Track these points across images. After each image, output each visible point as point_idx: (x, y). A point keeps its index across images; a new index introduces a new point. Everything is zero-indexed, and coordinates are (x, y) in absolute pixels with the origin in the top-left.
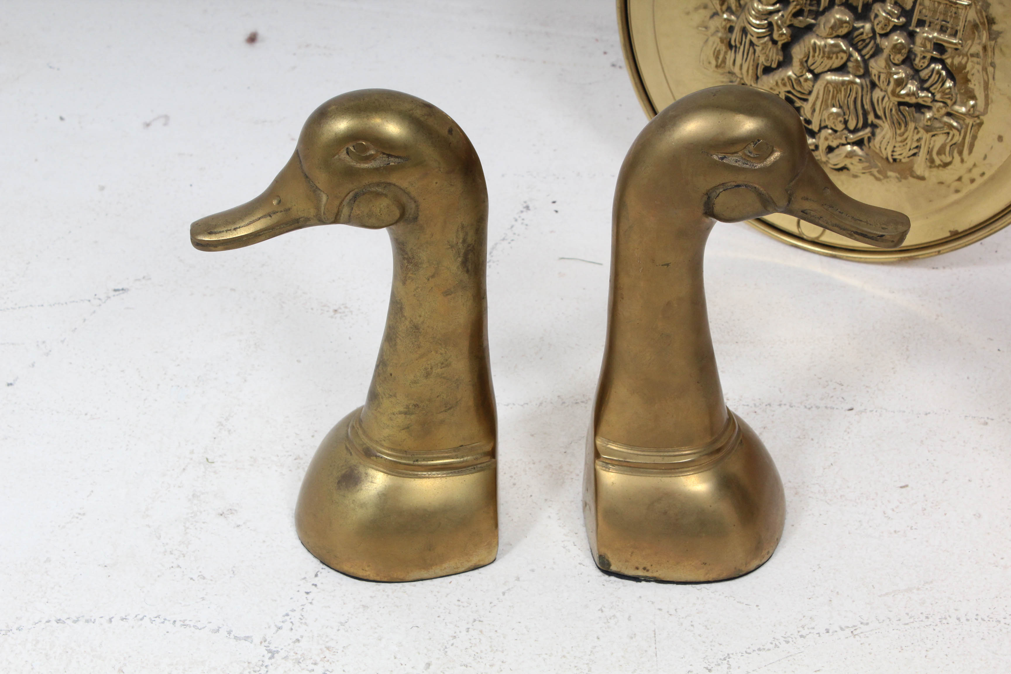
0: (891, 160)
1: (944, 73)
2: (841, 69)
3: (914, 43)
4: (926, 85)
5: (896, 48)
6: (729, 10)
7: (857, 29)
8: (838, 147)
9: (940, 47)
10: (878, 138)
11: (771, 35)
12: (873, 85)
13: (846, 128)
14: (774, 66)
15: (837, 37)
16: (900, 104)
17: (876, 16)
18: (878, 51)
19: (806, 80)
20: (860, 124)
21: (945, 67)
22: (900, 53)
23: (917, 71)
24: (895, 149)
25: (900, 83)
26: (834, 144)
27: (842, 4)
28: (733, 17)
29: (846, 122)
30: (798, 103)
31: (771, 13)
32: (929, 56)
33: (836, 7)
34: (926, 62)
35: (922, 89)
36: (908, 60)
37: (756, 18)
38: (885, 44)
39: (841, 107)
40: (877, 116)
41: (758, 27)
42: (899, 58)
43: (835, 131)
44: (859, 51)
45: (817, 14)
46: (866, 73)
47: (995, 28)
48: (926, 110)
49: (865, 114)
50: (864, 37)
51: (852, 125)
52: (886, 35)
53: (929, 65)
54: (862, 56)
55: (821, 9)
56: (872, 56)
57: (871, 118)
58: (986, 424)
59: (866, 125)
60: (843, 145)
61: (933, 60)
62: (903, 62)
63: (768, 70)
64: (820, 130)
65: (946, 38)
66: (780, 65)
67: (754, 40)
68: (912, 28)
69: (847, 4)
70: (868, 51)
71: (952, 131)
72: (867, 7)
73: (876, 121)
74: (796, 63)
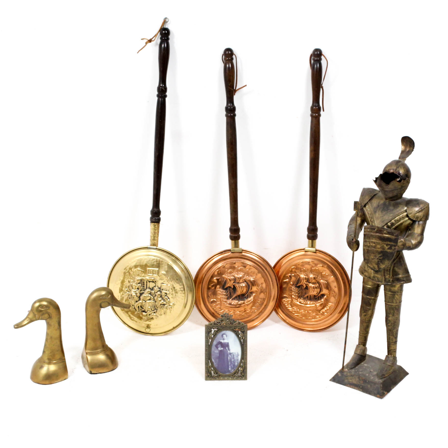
0: (161, 315)
1: (168, 298)
2: (150, 300)
3: (162, 293)
4: (165, 301)
5: (159, 295)
6: (128, 291)
7: (151, 292)
9: (166, 294)
10: (158, 311)
11: (136, 295)
12: (156, 302)
14: (138, 301)
15: (148, 294)
16: (161, 304)
17: (154, 289)
18: (156, 295)
19: (144, 302)
20: (154, 309)
21: (168, 297)
23: (163, 298)
24: (161, 313)
25: (160, 301)
26: (150, 314)
28: (129, 293)
29: (152, 309)
30: (143, 307)
31: (136, 291)
32: (164, 295)
33: (147, 289)
34: (164, 296)
35: (164, 301)
36: (161, 296)
37: (133, 292)
38: (157, 294)
39: (150, 306)
40: (157, 307)
41: (134, 294)
42: (159, 296)
43: (150, 311)
44: (152, 296)
45: (144, 290)
46: (154, 300)
47: (175, 289)
48: (165, 305)
49: (155, 307)
50: (153, 293)
51: (153, 310)
52: (157, 292)
54: (153, 297)
57: (156, 308)
59: (155, 309)
60: (152, 313)
61: (165, 296)
63: (137, 302)
64: (147, 311)
67: (134, 296)
68: (161, 291)
69: (149, 288)
70: (154, 296)
71: (170, 308)
72: (153, 288)
73: (157, 308)
74: (141, 299)
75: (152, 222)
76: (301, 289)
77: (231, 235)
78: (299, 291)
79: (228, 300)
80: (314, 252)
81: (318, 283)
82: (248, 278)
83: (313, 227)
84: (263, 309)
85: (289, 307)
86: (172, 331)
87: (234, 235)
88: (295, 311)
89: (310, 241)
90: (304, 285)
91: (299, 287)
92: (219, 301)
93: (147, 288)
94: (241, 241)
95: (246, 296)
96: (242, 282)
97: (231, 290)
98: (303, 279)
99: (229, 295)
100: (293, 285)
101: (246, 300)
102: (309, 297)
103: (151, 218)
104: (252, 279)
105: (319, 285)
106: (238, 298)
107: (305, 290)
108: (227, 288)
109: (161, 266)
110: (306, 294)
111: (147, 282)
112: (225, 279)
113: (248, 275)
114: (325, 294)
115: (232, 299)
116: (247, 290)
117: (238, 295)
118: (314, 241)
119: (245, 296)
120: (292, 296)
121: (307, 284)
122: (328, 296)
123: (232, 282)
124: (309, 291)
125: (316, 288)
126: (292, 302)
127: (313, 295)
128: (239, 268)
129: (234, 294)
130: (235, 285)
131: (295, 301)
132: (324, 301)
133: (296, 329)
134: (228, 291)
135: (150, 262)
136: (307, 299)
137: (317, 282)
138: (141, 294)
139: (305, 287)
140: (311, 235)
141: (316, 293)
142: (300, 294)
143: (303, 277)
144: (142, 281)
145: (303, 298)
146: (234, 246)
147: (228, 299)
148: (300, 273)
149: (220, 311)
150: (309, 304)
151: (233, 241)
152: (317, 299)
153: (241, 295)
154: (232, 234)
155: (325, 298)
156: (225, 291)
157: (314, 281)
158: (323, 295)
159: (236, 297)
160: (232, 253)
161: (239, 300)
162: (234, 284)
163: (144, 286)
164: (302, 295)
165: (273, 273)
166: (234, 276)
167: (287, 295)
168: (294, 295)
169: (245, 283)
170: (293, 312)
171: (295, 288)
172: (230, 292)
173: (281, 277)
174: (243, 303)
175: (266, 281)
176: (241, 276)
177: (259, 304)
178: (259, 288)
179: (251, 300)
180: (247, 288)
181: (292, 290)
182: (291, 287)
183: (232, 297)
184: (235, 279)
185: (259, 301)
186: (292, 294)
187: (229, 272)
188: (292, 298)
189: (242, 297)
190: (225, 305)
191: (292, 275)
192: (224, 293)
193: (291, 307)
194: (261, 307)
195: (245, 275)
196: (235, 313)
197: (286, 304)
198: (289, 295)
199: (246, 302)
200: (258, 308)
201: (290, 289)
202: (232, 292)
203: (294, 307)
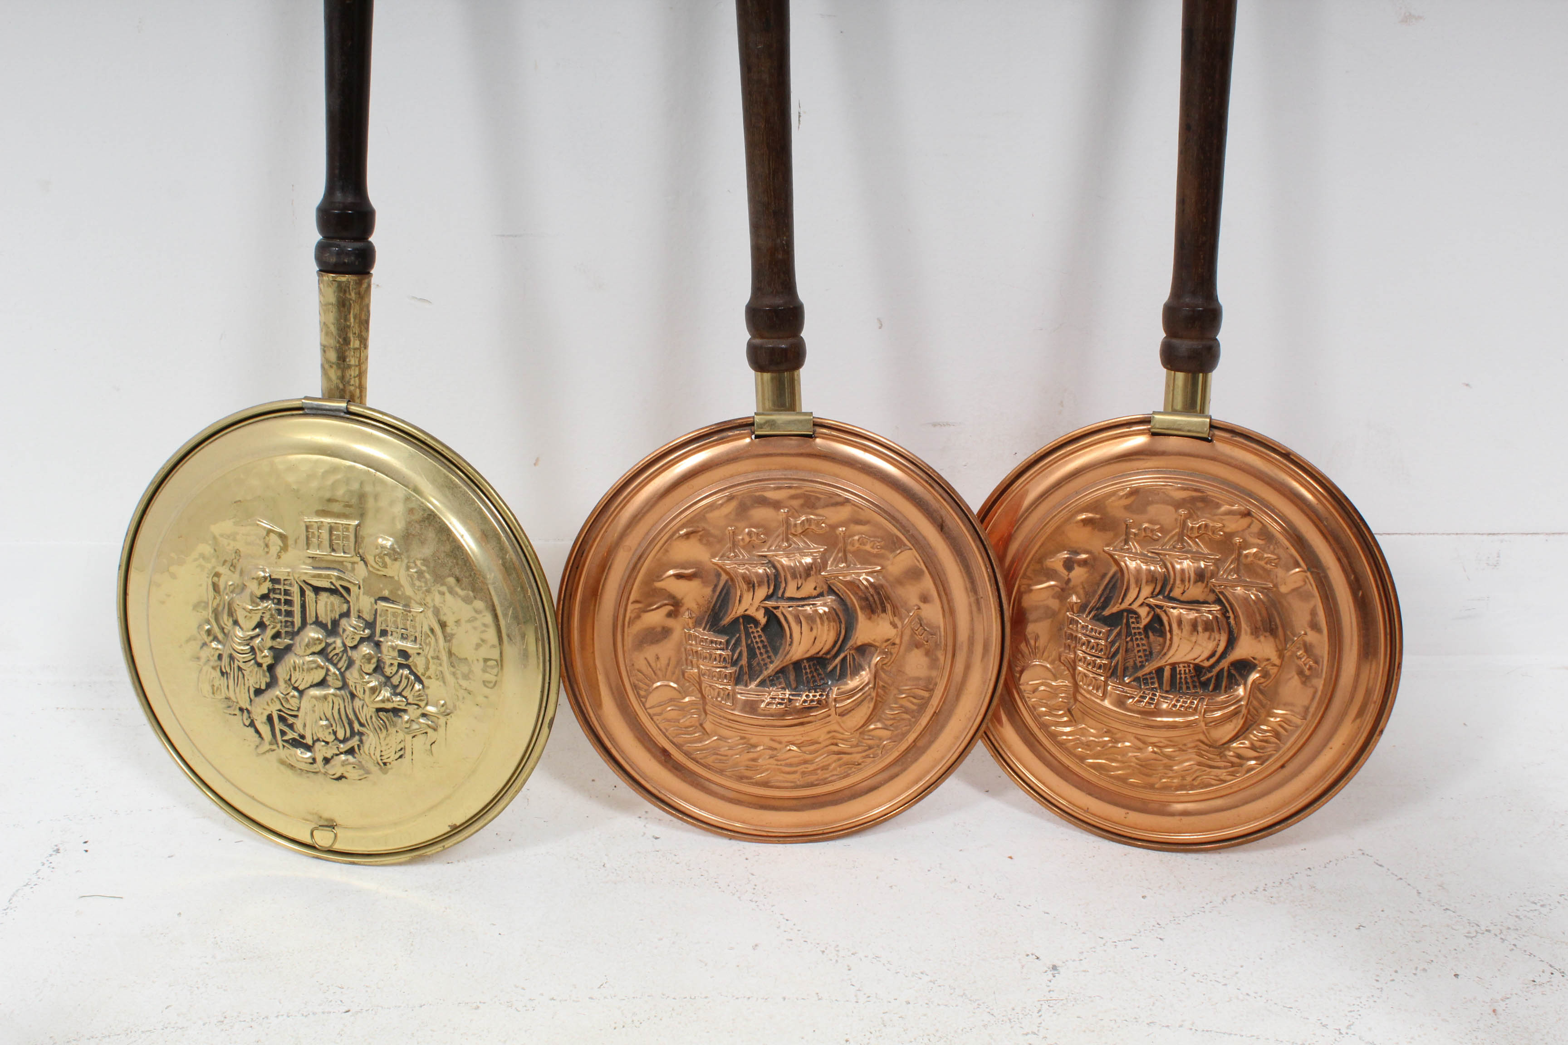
0: (382, 765)
1: (412, 678)
2: (322, 683)
3: (381, 652)
4: (399, 690)
5: (368, 658)
6: (216, 639)
7: (330, 645)
8: (332, 757)
9: (404, 654)
10: (366, 747)
11: (254, 659)
13: (336, 739)
14: (263, 687)
15: (313, 653)
16: (379, 710)
17: (344, 630)
18: (351, 663)
19: (293, 696)
20: (348, 734)
21: (412, 672)
22: (369, 663)
23: (388, 678)
24: (383, 754)
26: (329, 756)
27: (314, 623)
28: (220, 646)
30: (291, 720)
31: (252, 638)
32: (396, 663)
33: (308, 626)
34: (395, 669)
35: (396, 694)
36: (378, 669)
37: (240, 644)
38: (355, 655)
39: (327, 719)
40: (362, 725)
41: (243, 653)
42: (370, 668)
43: (327, 743)
44: (335, 665)
45: (293, 635)
46: (345, 686)
47: (449, 630)
48: (402, 714)
49: (351, 724)
50: (337, 651)
51: (341, 736)
52: (355, 647)
53: (397, 671)
54: (339, 670)
55: (296, 629)
56: (348, 668)
57: (356, 726)
58: (478, 1007)
59: (353, 734)
60: (337, 755)
61: (400, 666)
62: (375, 670)
63: (258, 692)
64: (314, 744)
65: (409, 645)
66: (269, 686)
67: (242, 665)
68: (377, 639)
69: (318, 623)
70: (342, 664)
71: (430, 731)
72: (335, 623)
73: (362, 729)
74: (281, 683)
75: (325, 268)
76: (1124, 631)
77: (758, 341)
78: (1113, 643)
79: (738, 688)
80: (1205, 436)
81: (1218, 601)
82: (845, 576)
83: (1199, 303)
85: (1058, 724)
86: (447, 843)
87: (770, 344)
88: (1088, 745)
89: (1180, 376)
90: (1143, 612)
91: (1112, 621)
92: (692, 691)
93: (304, 623)
94: (806, 375)
95: (836, 667)
96: (815, 593)
97: (756, 632)
98: (1138, 582)
99: (744, 661)
100: (1082, 608)
101: (835, 689)
102: (1167, 673)
103: (322, 249)
104: (865, 578)
105: (1224, 612)
106: (792, 677)
107: (1147, 637)
108: (736, 621)
109: (370, 503)
110: (1149, 656)
111: (303, 593)
112: (724, 577)
113: (845, 559)
114: (1256, 662)
115: (758, 680)
116: (839, 635)
117: (796, 659)
118: (1201, 375)
119: (830, 668)
120: (1074, 669)
121: (1161, 607)
122: (1273, 671)
123: (762, 592)
124: (1168, 642)
125: (1208, 627)
126: (1076, 700)
127: (1188, 664)
128: (795, 518)
129: (771, 654)
130: (777, 608)
131: (1089, 692)
132: (1251, 694)
134: (738, 643)
135: (314, 484)
136: (1156, 685)
137: (1212, 597)
138: (279, 655)
139: (1145, 621)
140: (1184, 345)
141: (1206, 654)
142: (1119, 657)
143: (1138, 571)
144: (277, 586)
145: (1137, 679)
146: (768, 404)
147: (738, 680)
148: (1122, 549)
149: (700, 740)
150: (1168, 713)
151: (767, 376)
152: (1211, 688)
153: (809, 659)
154: (762, 337)
155: (1254, 681)
156: (723, 639)
157: (1196, 591)
158: (1244, 667)
159: (782, 671)
160: (757, 437)
161: (795, 689)
162: (770, 604)
163: (289, 614)
164: (1130, 663)
165: (981, 546)
166: (770, 562)
167: (1050, 659)
168: (1089, 664)
169: (830, 599)
170: (1080, 750)
171: (1090, 626)
172: (748, 646)
173: (1021, 568)
174: (819, 702)
175: (941, 588)
176: (808, 560)
177: (905, 708)
178: (903, 627)
179: (861, 690)
180: (840, 622)
181: (1076, 637)
182: (1072, 621)
183: (761, 672)
184: (777, 575)
185: (903, 694)
186: (1079, 658)
187: (743, 539)
188: (1073, 676)
189: (815, 674)
190: (722, 714)
191: (1079, 557)
192: (719, 652)
193: (1070, 721)
194: (916, 722)
195: (832, 559)
196: (775, 752)
197: (1044, 709)
198: (1060, 661)
199: (835, 700)
200: (897, 728)
201: (1066, 633)
202: (760, 645)
203: (1083, 726)
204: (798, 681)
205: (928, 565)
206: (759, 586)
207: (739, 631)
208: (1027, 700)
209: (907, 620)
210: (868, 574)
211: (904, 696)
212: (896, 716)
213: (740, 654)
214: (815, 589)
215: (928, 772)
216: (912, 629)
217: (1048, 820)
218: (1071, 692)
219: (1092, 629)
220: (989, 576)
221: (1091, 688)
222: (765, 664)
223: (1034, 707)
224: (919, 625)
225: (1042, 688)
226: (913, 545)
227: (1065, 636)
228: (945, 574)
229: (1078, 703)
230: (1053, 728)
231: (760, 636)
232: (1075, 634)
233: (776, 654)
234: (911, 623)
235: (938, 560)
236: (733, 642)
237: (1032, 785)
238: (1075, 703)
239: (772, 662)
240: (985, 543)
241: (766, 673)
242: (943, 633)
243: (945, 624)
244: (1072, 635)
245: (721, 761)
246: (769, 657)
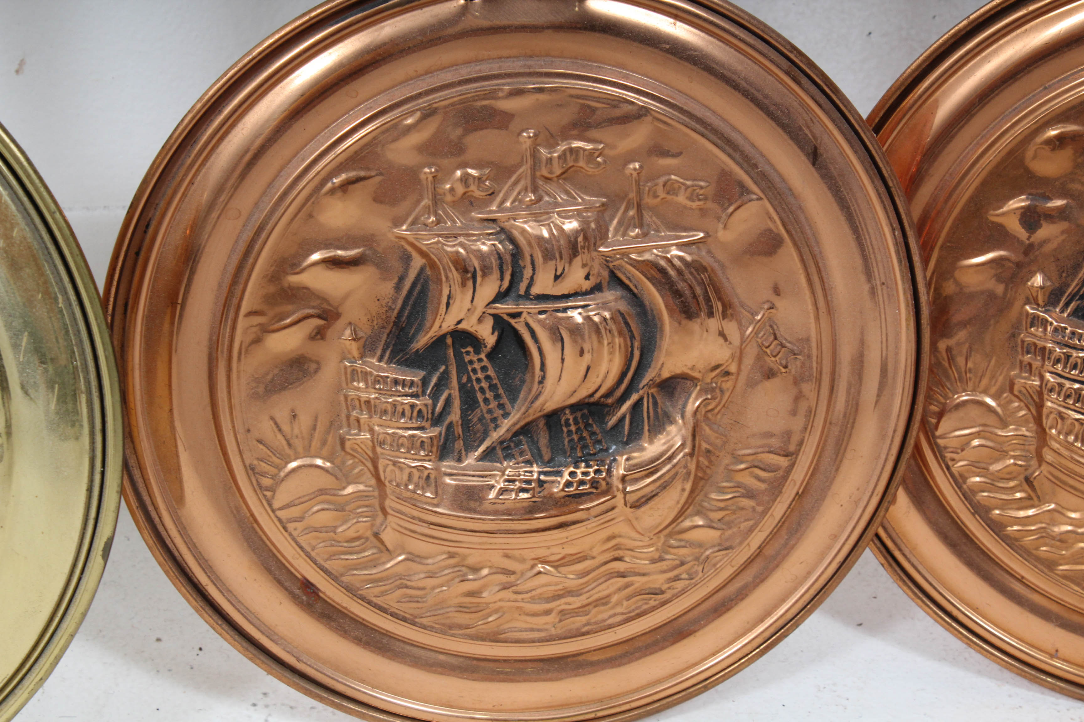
79: (447, 465)
82: (640, 252)
84: (773, 535)
85: (1006, 504)
88: (1063, 540)
92: (360, 474)
95: (622, 419)
96: (587, 285)
97: (478, 360)
99: (455, 416)
101: (622, 459)
104: (677, 255)
106: (543, 440)
108: (440, 341)
112: (418, 262)
113: (637, 221)
115: (481, 449)
116: (629, 360)
117: (550, 406)
119: (612, 421)
120: (1040, 406)
123: (489, 288)
126: (1040, 459)
128: (551, 146)
129: (505, 400)
130: (516, 315)
131: (1065, 447)
133: (1061, 692)
134: (443, 382)
147: (446, 450)
153: (574, 407)
156: (416, 376)
159: (525, 430)
161: (550, 463)
162: (503, 308)
165: (883, 190)
166: (503, 230)
167: (993, 390)
168: (1068, 396)
169: (610, 295)
170: (1044, 548)
171: (1069, 329)
172: (462, 387)
173: (942, 228)
174: (594, 484)
175: (813, 270)
176: (571, 225)
177: (745, 488)
178: (742, 342)
179: (670, 458)
180: (632, 337)
181: (1044, 348)
182: (1035, 321)
183: (486, 434)
184: (517, 254)
185: (742, 462)
186: (1049, 386)
187: (452, 190)
188: (1038, 420)
189: (585, 434)
190: (416, 513)
191: (1050, 205)
192: (408, 400)
193: (1029, 498)
194: (764, 513)
195: (615, 222)
196: (512, 578)
197: (978, 479)
198: (1011, 390)
199: (623, 479)
200: (729, 525)
201: (1023, 342)
202: (484, 384)
203: (1053, 506)
204: (556, 448)
205: (790, 227)
206: (484, 275)
207: (444, 360)
208: (950, 463)
209: (750, 329)
210: (680, 246)
211: (742, 466)
212: (730, 502)
213: (448, 402)
214: (587, 278)
215: (783, 600)
216: (760, 346)
217: (979, 672)
218: (1033, 448)
219: (1073, 333)
220: (896, 244)
221: (1071, 438)
222: (494, 420)
223: (961, 475)
224: (772, 338)
225: (976, 442)
226: (763, 191)
227: (1022, 348)
228: (818, 243)
229: (1044, 467)
230: (997, 512)
231: (484, 369)
232: (1040, 343)
233: (513, 400)
234: (757, 334)
235: (806, 218)
236: (434, 380)
237: (955, 613)
238: (1040, 466)
239: (506, 415)
240: (891, 184)
241: (495, 436)
242: (814, 352)
243: (819, 333)
244: (1035, 345)
245: (412, 599)
246: (501, 406)
